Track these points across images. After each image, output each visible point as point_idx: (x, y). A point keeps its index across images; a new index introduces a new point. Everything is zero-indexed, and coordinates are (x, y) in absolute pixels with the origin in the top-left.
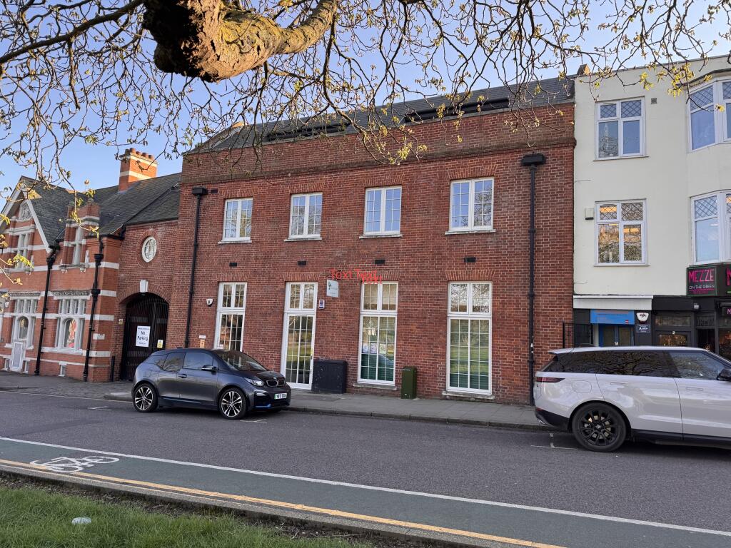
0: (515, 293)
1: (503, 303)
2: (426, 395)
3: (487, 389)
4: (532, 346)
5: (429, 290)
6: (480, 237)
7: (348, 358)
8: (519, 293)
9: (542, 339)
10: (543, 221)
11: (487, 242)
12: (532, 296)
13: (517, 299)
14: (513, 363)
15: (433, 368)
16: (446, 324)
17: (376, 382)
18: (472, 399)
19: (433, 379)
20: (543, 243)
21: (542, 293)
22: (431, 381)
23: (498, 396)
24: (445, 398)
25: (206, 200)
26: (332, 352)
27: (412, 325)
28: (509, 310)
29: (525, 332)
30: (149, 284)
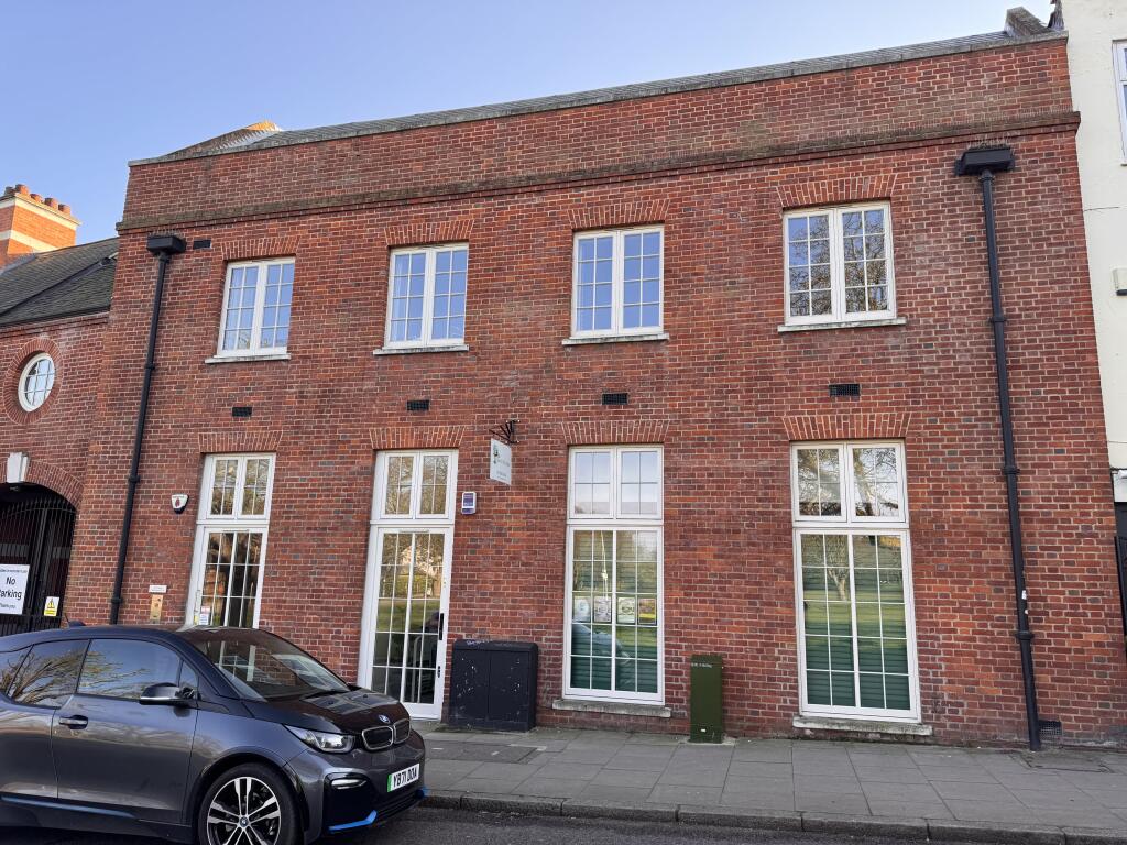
0: (965, 466)
1: (937, 492)
2: (749, 728)
3: (907, 707)
4: (1024, 596)
5: (742, 463)
6: (866, 336)
7: (538, 636)
8: (976, 466)
9: (1043, 577)
10: (1019, 297)
11: (886, 348)
12: (1010, 474)
13: (973, 482)
14: (974, 640)
15: (764, 658)
16: (791, 545)
17: (612, 695)
18: (871, 736)
19: (764, 685)
20: (1025, 348)
21: (1034, 466)
22: (759, 692)
23: (944, 726)
24: (801, 736)
25: (179, 265)
26: (495, 621)
27: (704, 550)
28: (955, 508)
29: (999, 561)
30: (31, 464)
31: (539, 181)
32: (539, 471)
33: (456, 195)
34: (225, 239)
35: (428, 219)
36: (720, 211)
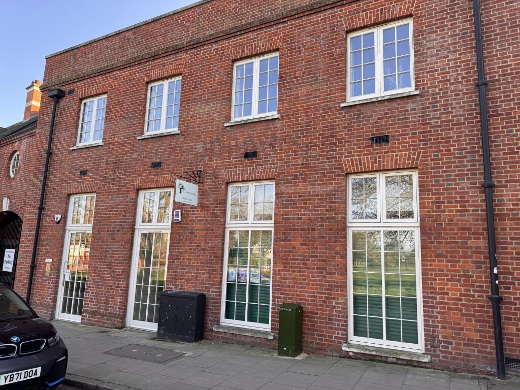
0: (458, 184)
1: (438, 202)
2: (317, 349)
3: (416, 342)
4: (495, 271)
5: (318, 189)
6: (394, 105)
8: (466, 184)
9: (512, 259)
10: (499, 68)
11: (407, 111)
12: (488, 188)
13: (463, 194)
14: (461, 300)
15: (327, 306)
16: (345, 238)
18: (390, 360)
19: (326, 323)
20: (502, 101)
21: (506, 181)
22: (324, 327)
23: (438, 356)
24: (347, 356)
25: (63, 102)
27: (295, 241)
28: (450, 212)
29: (480, 247)
30: (11, 202)
31: (215, 36)
32: (212, 197)
33: (177, 50)
34: (81, 88)
35: (164, 65)
36: (310, 38)
